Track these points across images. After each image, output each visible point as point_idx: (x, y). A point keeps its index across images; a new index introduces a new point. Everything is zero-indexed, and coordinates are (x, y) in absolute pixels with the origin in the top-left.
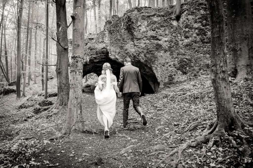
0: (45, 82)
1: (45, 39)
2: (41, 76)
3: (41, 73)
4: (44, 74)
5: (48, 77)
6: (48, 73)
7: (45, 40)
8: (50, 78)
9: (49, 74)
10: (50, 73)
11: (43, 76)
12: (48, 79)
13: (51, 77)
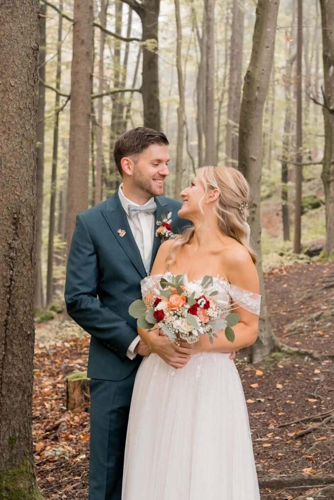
0: (292, 217)
1: (291, 62)
2: (280, 194)
3: (279, 184)
4: (290, 187)
5: (303, 200)
6: (303, 184)
7: (292, 64)
8: (311, 204)
9: (305, 186)
10: (309, 184)
11: (285, 195)
12: (302, 208)
13: (315, 201)
